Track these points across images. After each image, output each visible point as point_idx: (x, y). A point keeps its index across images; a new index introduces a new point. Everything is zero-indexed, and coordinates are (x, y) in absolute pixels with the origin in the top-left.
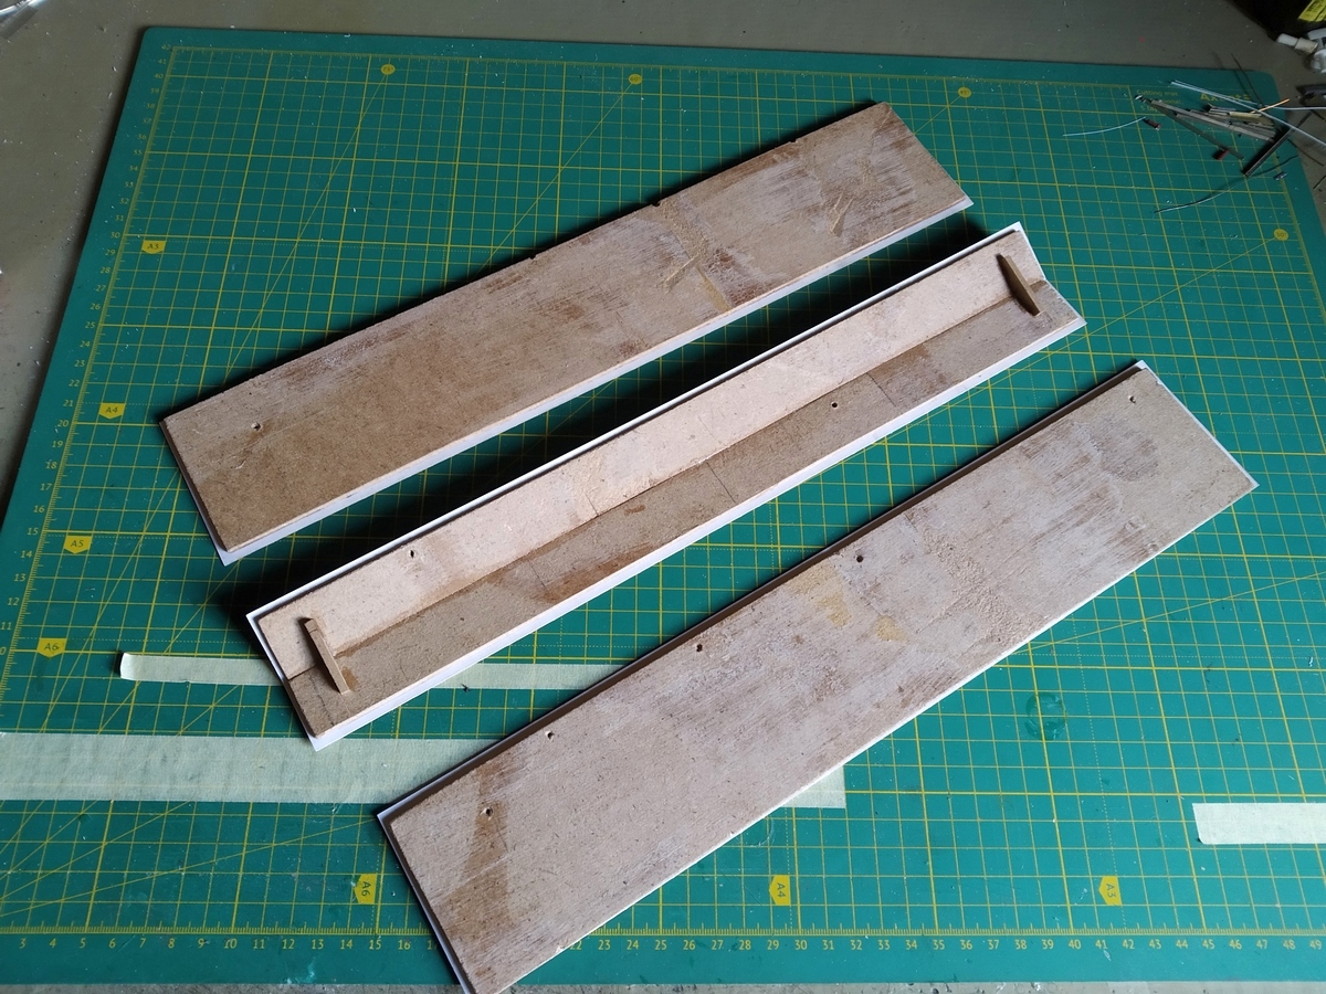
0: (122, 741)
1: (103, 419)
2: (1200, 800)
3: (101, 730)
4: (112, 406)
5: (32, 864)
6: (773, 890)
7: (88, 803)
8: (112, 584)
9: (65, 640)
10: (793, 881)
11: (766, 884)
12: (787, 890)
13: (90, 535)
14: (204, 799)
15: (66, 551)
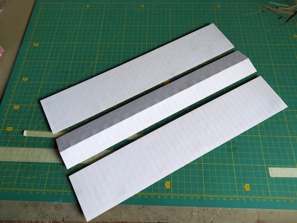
0: (23, 149)
1: (23, 81)
2: (270, 167)
3: (19, 147)
4: (25, 78)
5: (3, 175)
6: (166, 185)
7: (15, 162)
8: (23, 116)
9: (13, 127)
10: (171, 183)
12: (169, 185)
13: (19, 105)
14: (40, 162)
15: (14, 109)
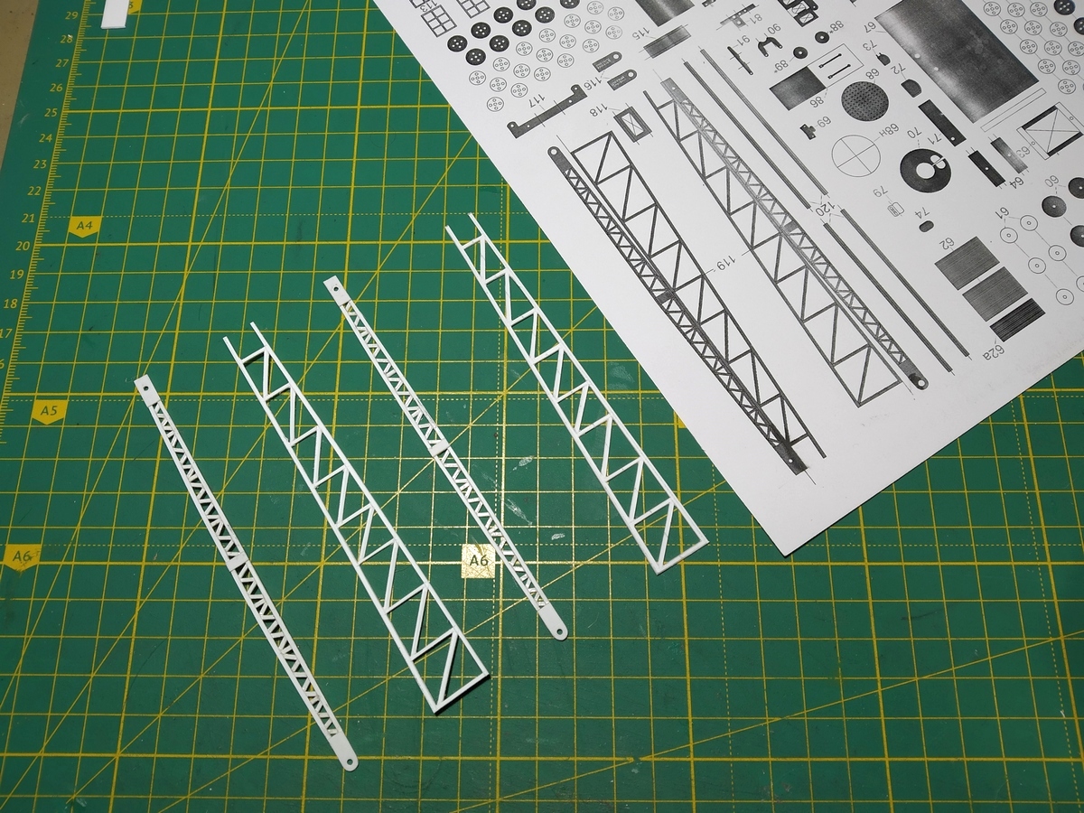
1: (74, 238)
4: (86, 220)
8: (96, 465)
9: (39, 547)
13: (65, 398)
15: (35, 422)
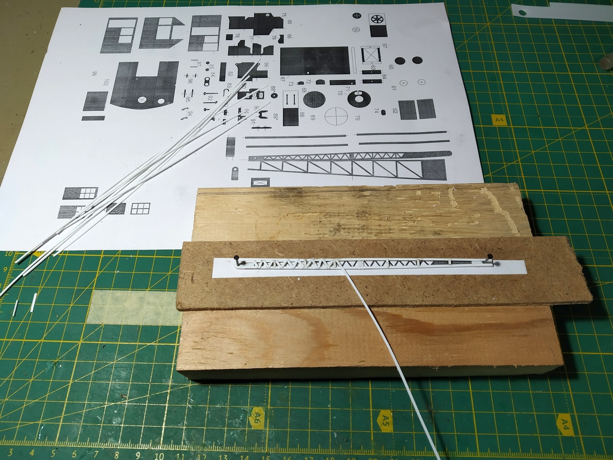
5: (21, 395)
6: (559, 424)
10: (573, 417)
11: (553, 420)
12: (569, 425)
